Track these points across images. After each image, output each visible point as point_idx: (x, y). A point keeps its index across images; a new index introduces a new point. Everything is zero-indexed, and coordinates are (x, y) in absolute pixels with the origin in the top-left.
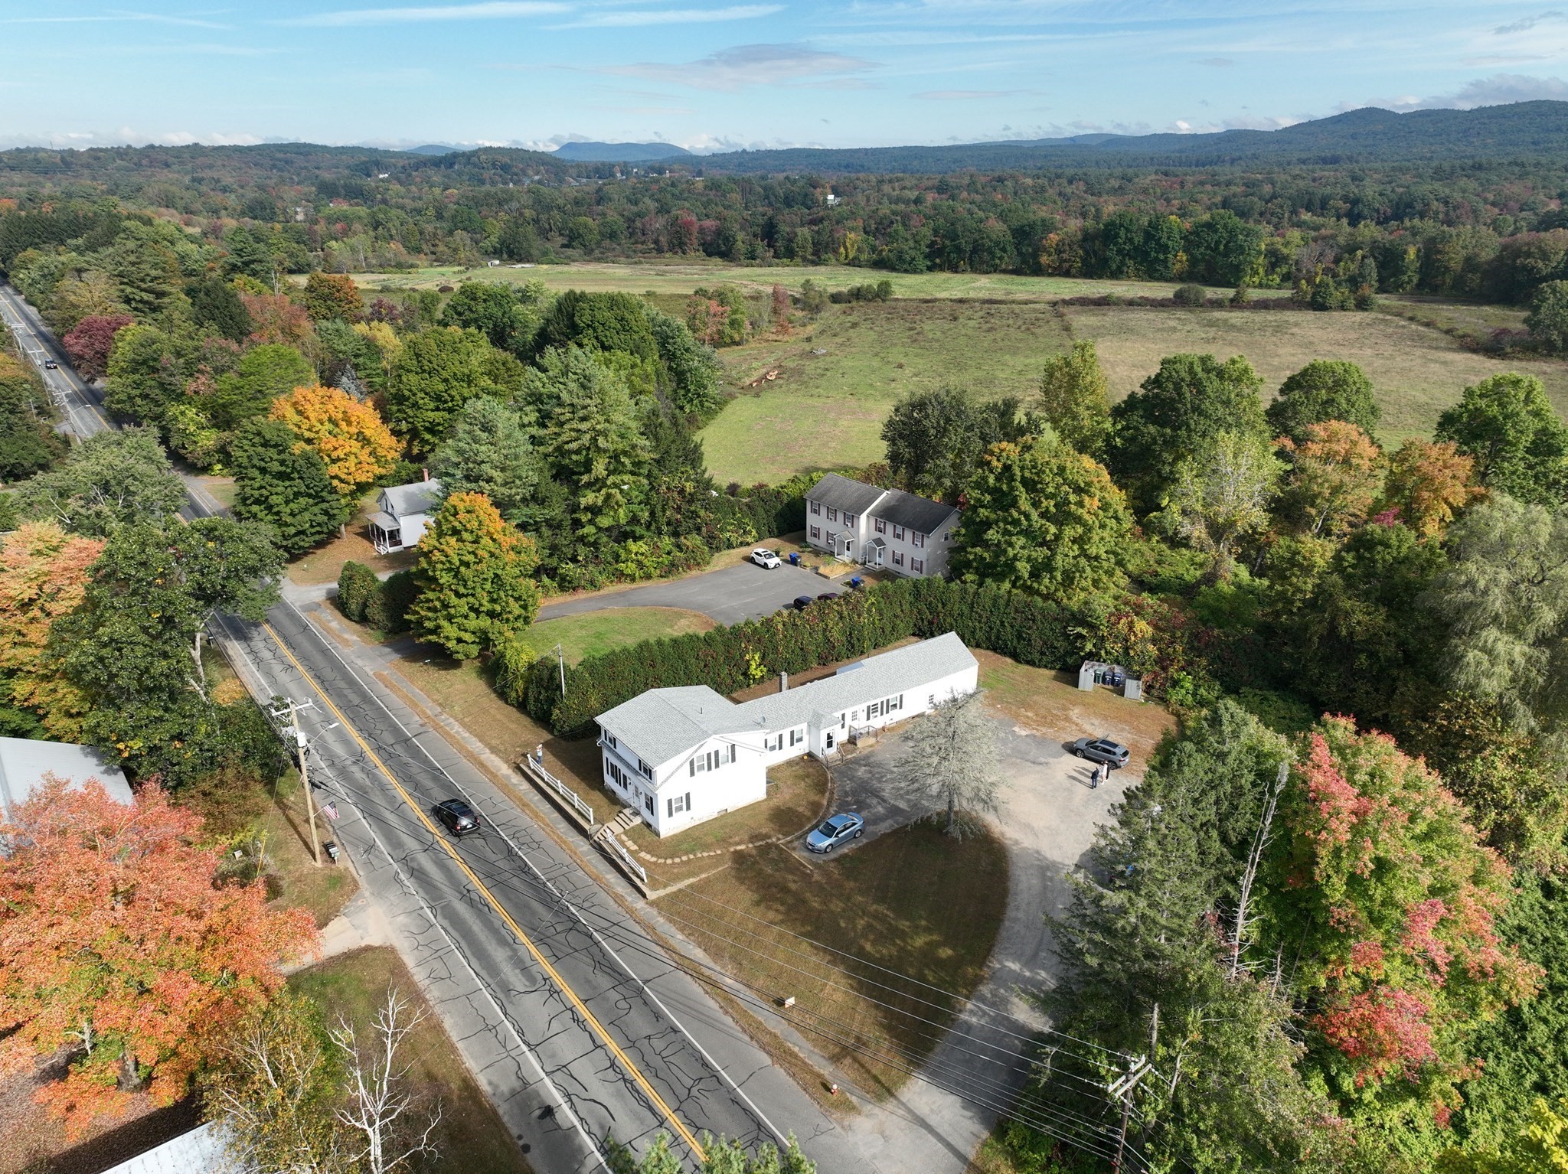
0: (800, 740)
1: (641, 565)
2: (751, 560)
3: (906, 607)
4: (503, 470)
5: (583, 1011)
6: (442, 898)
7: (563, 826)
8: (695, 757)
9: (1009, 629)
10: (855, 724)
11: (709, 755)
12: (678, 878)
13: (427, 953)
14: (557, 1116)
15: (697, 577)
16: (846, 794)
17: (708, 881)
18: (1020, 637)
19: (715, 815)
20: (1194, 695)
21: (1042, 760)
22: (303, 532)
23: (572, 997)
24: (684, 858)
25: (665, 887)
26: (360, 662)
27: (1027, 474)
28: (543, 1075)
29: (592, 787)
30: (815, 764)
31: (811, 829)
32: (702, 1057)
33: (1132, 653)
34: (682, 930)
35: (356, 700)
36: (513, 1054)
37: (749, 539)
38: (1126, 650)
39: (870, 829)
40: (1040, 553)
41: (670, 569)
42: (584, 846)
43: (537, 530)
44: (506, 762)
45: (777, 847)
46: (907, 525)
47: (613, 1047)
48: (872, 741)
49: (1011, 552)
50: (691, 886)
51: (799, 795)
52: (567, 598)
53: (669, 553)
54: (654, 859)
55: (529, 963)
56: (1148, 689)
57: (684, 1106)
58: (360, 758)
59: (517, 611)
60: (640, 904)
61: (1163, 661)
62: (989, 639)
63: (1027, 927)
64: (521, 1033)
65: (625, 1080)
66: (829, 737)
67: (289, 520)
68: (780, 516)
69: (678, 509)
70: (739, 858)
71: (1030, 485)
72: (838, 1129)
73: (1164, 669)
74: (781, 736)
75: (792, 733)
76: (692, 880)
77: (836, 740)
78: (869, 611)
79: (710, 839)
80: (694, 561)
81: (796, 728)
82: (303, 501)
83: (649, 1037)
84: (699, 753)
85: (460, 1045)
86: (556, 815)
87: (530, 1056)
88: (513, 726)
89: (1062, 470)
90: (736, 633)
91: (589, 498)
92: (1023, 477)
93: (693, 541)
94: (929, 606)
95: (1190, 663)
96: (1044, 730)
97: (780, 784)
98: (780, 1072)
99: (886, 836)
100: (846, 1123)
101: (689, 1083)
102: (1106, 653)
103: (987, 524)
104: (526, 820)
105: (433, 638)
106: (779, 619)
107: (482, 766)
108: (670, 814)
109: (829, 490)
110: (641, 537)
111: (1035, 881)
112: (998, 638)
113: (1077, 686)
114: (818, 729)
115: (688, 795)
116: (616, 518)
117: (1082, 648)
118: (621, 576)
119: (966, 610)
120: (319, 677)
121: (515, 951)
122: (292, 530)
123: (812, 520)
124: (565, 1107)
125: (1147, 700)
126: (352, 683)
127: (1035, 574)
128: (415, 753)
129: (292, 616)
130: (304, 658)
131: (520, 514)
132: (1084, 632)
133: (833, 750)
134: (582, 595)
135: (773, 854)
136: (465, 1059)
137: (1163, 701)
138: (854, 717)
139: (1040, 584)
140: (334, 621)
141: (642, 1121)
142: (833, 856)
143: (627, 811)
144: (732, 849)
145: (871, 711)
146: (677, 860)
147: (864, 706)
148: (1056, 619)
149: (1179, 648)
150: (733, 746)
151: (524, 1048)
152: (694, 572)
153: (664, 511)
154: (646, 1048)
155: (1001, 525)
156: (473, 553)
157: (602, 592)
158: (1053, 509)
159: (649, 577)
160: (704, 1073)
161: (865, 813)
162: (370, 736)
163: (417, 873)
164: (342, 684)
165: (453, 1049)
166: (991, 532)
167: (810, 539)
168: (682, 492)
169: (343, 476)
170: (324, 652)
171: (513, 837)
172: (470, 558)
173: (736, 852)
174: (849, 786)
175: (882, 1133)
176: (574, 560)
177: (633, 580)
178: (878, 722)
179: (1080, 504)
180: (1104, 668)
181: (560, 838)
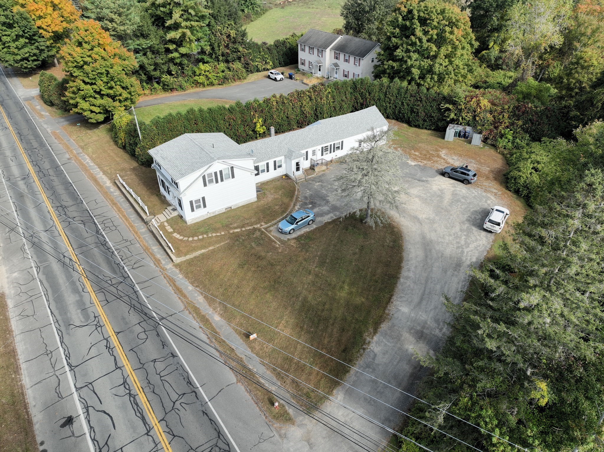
0: (280, 166)
1: (208, 78)
2: (269, 77)
3: (348, 96)
4: (120, 15)
5: (114, 341)
6: (46, 261)
7: (133, 216)
8: (206, 174)
9: (406, 107)
10: (314, 158)
11: (216, 173)
12: (195, 249)
13: (24, 297)
14: (75, 424)
15: (238, 85)
16: (306, 198)
17: (213, 251)
18: (412, 111)
19: (224, 211)
20: (513, 143)
21: (424, 179)
22: (27, 59)
23: (109, 330)
24: (200, 237)
25: (185, 255)
26: (45, 126)
27: (422, 14)
28: (74, 390)
29: (152, 194)
30: (289, 181)
31: (283, 219)
32: (188, 377)
33: (477, 118)
34: (192, 283)
35: (35, 144)
36: (58, 373)
37: (269, 67)
38: (474, 117)
39: (319, 219)
40: (426, 63)
41: (224, 81)
42: (143, 229)
43: (145, 54)
44: (110, 179)
45: (259, 230)
46: (352, 53)
47: (128, 368)
48: (324, 168)
49: (409, 63)
50: (203, 255)
51: (277, 199)
52: (168, 94)
53: (223, 72)
54: (181, 238)
55: (88, 305)
56: (485, 140)
57: (168, 418)
58: (26, 177)
59: (125, 95)
60: (170, 266)
61: (496, 124)
62: (394, 113)
63: (415, 283)
64: (68, 357)
65: (130, 395)
66: (297, 164)
67: (16, 51)
68: (286, 54)
69: (227, 47)
70: (236, 237)
71: (423, 22)
72: (277, 437)
73: (496, 128)
74: (268, 164)
75: (275, 162)
76: (203, 251)
77: (301, 167)
78: (327, 97)
79: (218, 225)
80: (237, 77)
81: (277, 159)
82: (22, 41)
83: (155, 361)
84: (209, 171)
85: (23, 366)
86: (131, 210)
87: (69, 375)
88: (118, 159)
89: (443, 12)
90: (249, 106)
91: (173, 35)
92: (419, 16)
93: (237, 65)
94: (361, 94)
95: (513, 124)
96: (425, 162)
97: (267, 192)
98: (241, 388)
99: (329, 223)
100: (283, 432)
101: (174, 397)
102: (462, 119)
103: (396, 47)
104: (114, 213)
105: (76, 110)
106: (274, 99)
107: (96, 181)
108: (193, 210)
109: (310, 37)
110: (207, 62)
111: (420, 253)
112: (400, 112)
113: (443, 137)
114: (290, 159)
115: (203, 199)
116: (191, 49)
117: (448, 117)
118: (197, 84)
119: (382, 97)
120: (20, 134)
121: (81, 296)
122: (19, 58)
123: (302, 55)
124: (82, 417)
125: (484, 146)
126: (37, 136)
127: (422, 77)
128: (59, 173)
129: (17, 103)
130: (15, 124)
131: (134, 44)
132: (451, 107)
133: (300, 172)
134: (175, 93)
135: (258, 234)
136: (23, 377)
137: (494, 146)
138: (314, 153)
139: (425, 81)
140: (39, 106)
141: (134, 428)
142: (294, 235)
143: (170, 208)
144: (231, 232)
145: (324, 150)
146: (196, 238)
147: (320, 147)
148: (434, 100)
149: (506, 115)
150: (232, 168)
151: (67, 368)
152: (238, 83)
153: (219, 46)
154: (151, 370)
155: (405, 46)
156: (90, 56)
157: (186, 92)
158: (435, 37)
159: (212, 84)
160: (187, 390)
161: (316, 210)
162: (35, 164)
163: (36, 246)
164: (31, 137)
165: (17, 370)
166: (398, 50)
167: (300, 66)
168: (229, 36)
169: (45, 27)
170: (28, 121)
171: (103, 223)
172: (88, 59)
173: (233, 233)
174: (308, 193)
175: (308, 441)
176: (169, 73)
177: (204, 86)
178: (328, 157)
179: (451, 33)
180: (460, 128)
181: (129, 223)
